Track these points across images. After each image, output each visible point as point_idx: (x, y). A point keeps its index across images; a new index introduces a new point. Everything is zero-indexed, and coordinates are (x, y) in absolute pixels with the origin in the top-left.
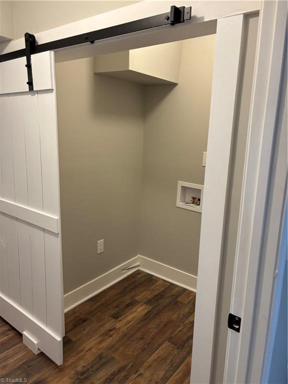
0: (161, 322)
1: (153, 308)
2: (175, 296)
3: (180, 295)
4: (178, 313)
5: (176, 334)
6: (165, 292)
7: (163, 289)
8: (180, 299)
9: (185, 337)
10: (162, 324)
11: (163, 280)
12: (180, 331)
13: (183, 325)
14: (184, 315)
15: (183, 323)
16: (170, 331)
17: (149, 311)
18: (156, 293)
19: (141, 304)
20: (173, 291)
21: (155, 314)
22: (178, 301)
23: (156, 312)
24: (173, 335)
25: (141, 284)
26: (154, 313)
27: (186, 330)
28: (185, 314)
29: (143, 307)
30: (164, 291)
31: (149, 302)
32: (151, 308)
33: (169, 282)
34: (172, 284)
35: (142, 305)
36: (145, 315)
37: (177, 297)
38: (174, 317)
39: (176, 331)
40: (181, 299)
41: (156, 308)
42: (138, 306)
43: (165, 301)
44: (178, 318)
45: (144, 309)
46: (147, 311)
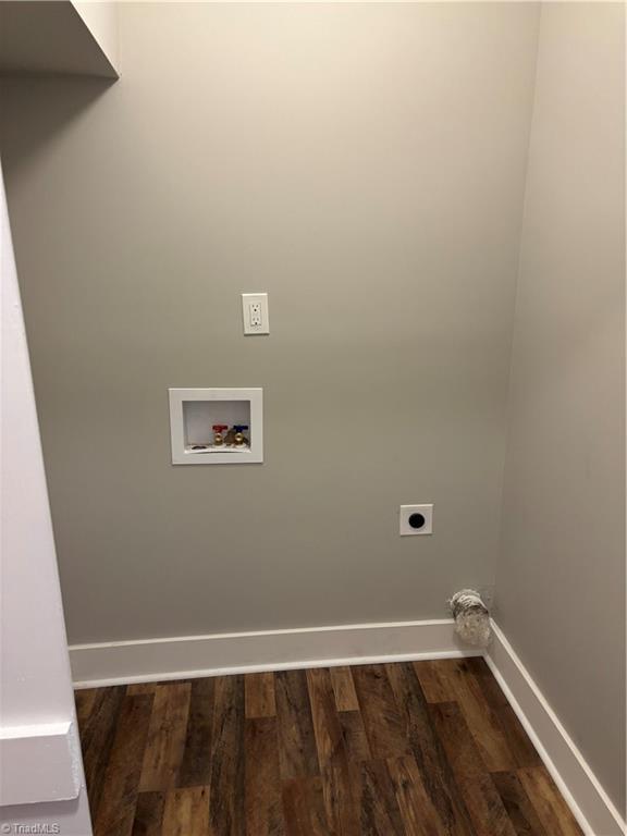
0: (271, 810)
1: (214, 785)
2: (233, 711)
3: (242, 702)
4: (282, 755)
5: (334, 817)
6: (200, 715)
7: (186, 712)
8: (251, 712)
9: (358, 809)
10: (279, 816)
11: (161, 683)
12: (333, 800)
13: (323, 780)
14: (301, 751)
15: (318, 773)
16: (313, 817)
17: (214, 801)
18: (180, 733)
19: (172, 795)
20: (218, 700)
21: (236, 803)
22: (253, 722)
23: (231, 791)
24: (331, 826)
25: (112, 732)
26: (231, 801)
27: (339, 787)
28: (300, 745)
29: (186, 803)
30: (195, 715)
31: (188, 773)
32: (208, 788)
33: (185, 681)
34: (195, 682)
35: (178, 797)
36: (215, 823)
37: (241, 712)
38: (286, 772)
39: (324, 809)
40: (253, 712)
41: (223, 781)
42: (169, 807)
43: (224, 742)
44: (296, 767)
45: (195, 806)
46: (205, 806)
